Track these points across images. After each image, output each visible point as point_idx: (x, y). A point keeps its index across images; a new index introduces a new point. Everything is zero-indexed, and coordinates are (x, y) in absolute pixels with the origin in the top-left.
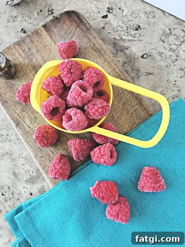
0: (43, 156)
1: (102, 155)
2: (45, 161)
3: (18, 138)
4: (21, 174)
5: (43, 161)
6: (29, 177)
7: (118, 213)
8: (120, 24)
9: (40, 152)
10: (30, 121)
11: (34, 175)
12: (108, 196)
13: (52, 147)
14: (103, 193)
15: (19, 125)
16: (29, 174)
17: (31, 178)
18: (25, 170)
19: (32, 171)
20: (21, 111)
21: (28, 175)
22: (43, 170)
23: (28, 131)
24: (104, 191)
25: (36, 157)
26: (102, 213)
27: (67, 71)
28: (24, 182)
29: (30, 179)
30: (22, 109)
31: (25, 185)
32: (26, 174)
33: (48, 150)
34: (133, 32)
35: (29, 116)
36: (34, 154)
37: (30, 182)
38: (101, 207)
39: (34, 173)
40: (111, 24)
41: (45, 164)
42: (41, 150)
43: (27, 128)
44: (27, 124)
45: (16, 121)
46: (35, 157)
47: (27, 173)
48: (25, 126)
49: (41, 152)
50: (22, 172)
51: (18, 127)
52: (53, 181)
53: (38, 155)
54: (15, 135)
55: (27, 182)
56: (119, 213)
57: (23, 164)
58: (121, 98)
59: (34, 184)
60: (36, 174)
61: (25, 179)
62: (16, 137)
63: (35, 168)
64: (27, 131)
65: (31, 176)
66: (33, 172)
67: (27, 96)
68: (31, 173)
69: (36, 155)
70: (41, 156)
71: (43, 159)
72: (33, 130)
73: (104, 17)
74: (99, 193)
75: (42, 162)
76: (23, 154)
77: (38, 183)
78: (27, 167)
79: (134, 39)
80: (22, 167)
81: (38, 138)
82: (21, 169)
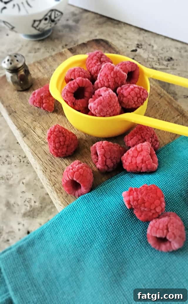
0: (55, 170)
1: (139, 152)
2: (56, 176)
3: (20, 160)
4: (18, 205)
5: (54, 176)
6: (28, 208)
7: (167, 225)
8: (151, 56)
9: (50, 165)
10: (42, 132)
11: (36, 206)
12: (150, 198)
13: (68, 160)
14: (143, 194)
15: (27, 136)
16: (30, 205)
17: (31, 211)
18: (24, 199)
19: (35, 200)
20: (31, 121)
21: (27, 206)
22: (53, 187)
23: (38, 142)
24: (144, 192)
25: (45, 171)
26: (140, 241)
27: (96, 60)
28: (20, 215)
29: (29, 211)
30: (34, 119)
31: (20, 220)
32: (25, 205)
33: (62, 163)
34: (165, 63)
35: (42, 126)
36: (42, 168)
37: (29, 216)
38: (138, 232)
39: (37, 204)
40: (140, 56)
41: (56, 179)
42: (52, 163)
43: (37, 138)
44: (38, 134)
45: (24, 131)
46: (43, 172)
47: (26, 203)
48: (34, 136)
49: (52, 165)
50: (20, 202)
51: (24, 138)
52: (66, 201)
53: (48, 169)
54: (18, 156)
55: (25, 215)
56: (169, 225)
57: (23, 192)
58: (157, 109)
59: (34, 219)
60: (40, 205)
61: (23, 211)
62: (19, 158)
63: (40, 197)
64: (36, 142)
65: (33, 207)
66: (35, 202)
67: (44, 96)
68: (32, 203)
69: (45, 169)
70: (51, 170)
71: (53, 173)
72: (44, 140)
73: (133, 51)
74: (137, 194)
75: (53, 178)
76: (24, 179)
77: (42, 217)
78: (29, 195)
79: (167, 68)
80: (21, 195)
81: (53, 134)
82: (19, 197)
